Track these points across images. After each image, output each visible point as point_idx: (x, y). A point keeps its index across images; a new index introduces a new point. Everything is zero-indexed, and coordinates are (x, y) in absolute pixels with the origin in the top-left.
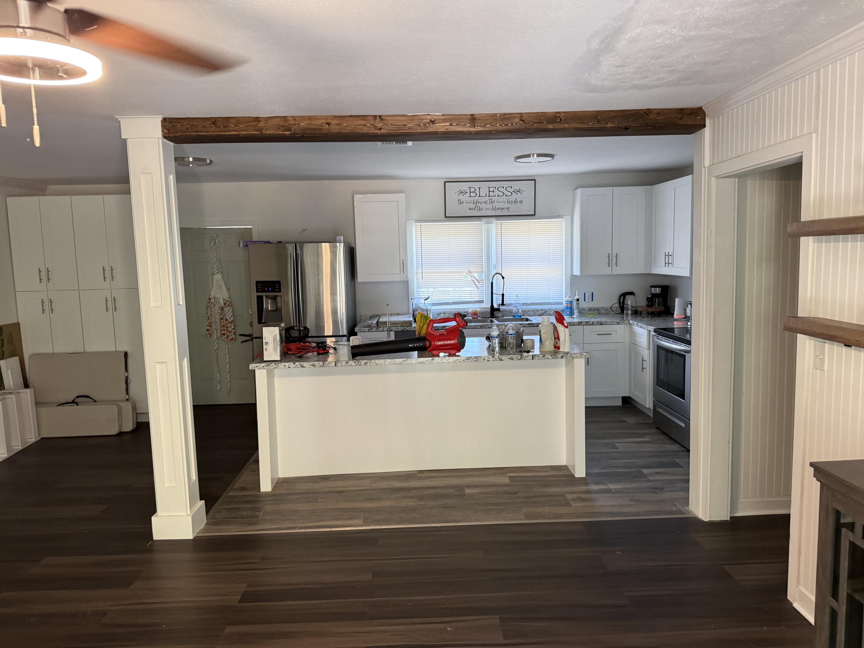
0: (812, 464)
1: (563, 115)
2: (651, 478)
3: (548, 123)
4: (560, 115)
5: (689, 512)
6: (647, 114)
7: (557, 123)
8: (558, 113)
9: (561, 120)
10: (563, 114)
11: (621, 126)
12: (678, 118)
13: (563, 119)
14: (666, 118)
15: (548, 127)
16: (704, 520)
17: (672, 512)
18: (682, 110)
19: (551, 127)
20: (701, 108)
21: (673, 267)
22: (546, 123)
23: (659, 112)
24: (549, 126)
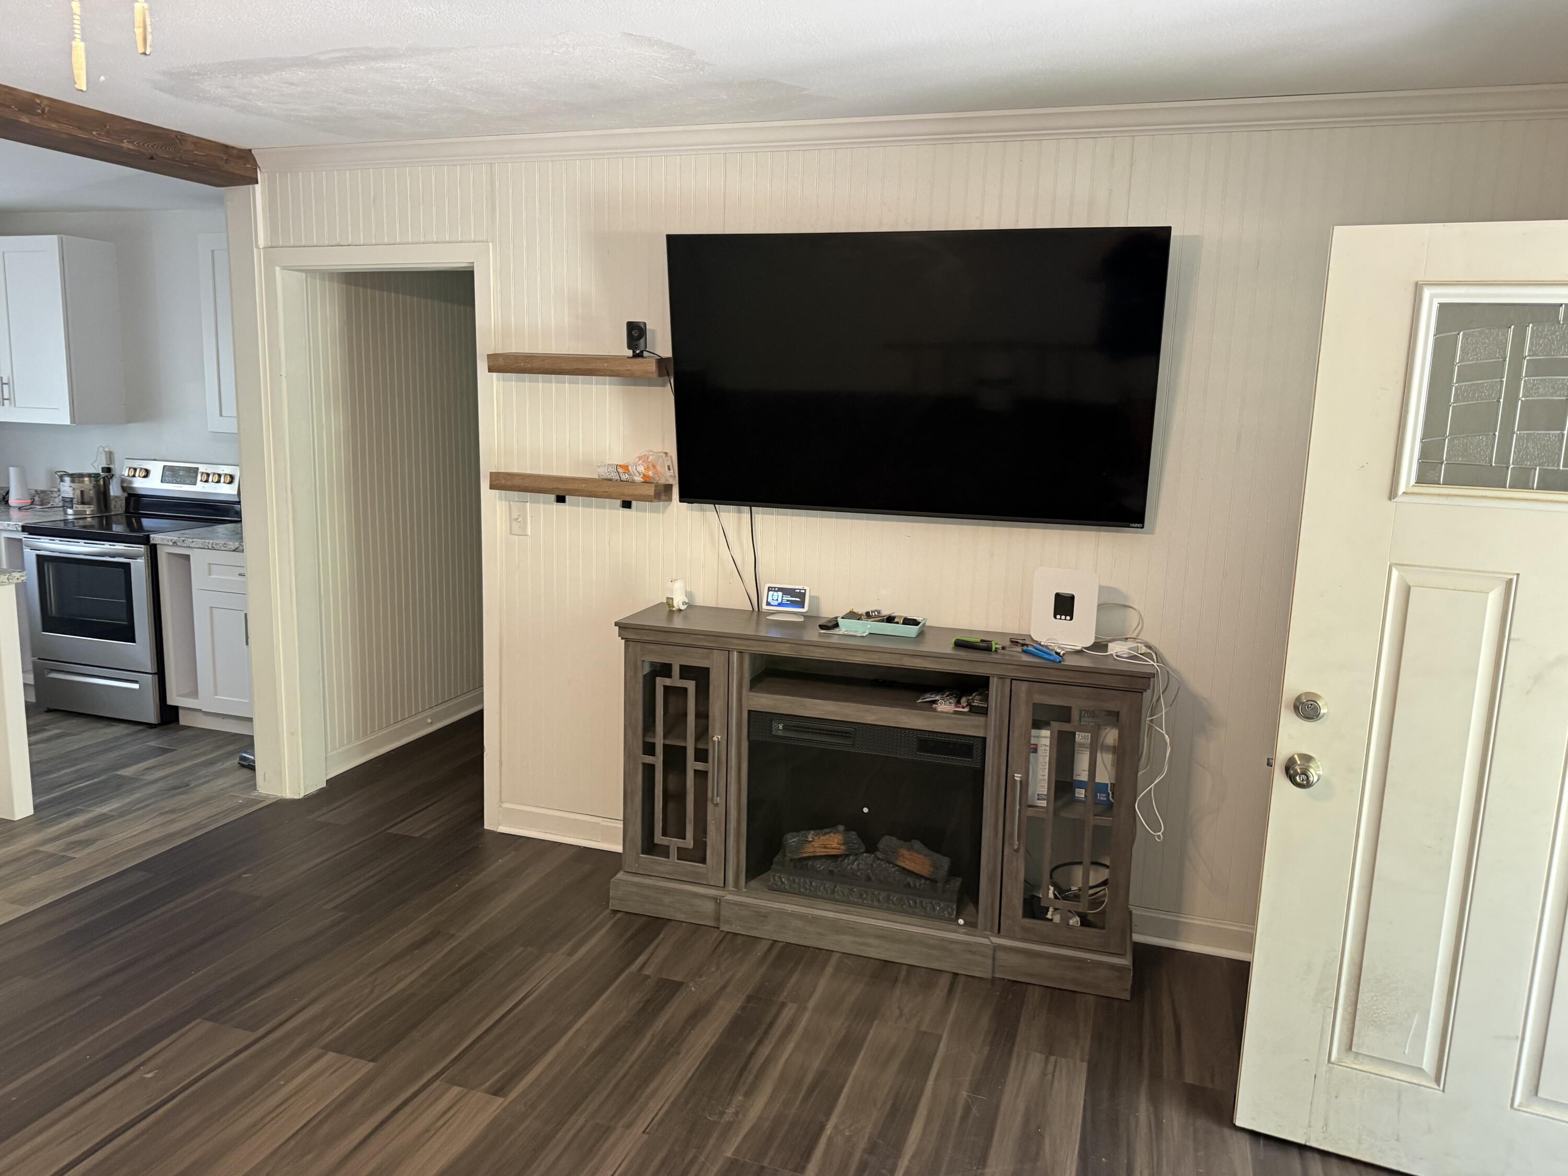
0: (616, 624)
1: (47, 103)
2: (149, 777)
3: (20, 110)
4: (41, 103)
5: (267, 797)
6: (180, 140)
7: (38, 116)
8: (38, 96)
9: (43, 111)
10: (45, 102)
11: (143, 151)
12: (221, 159)
13: (46, 111)
14: (206, 156)
15: (21, 120)
16: (296, 797)
17: (241, 807)
18: (226, 147)
19: (27, 121)
20: (250, 150)
21: (15, 406)
22: (17, 109)
23: (199, 143)
24: (23, 117)
